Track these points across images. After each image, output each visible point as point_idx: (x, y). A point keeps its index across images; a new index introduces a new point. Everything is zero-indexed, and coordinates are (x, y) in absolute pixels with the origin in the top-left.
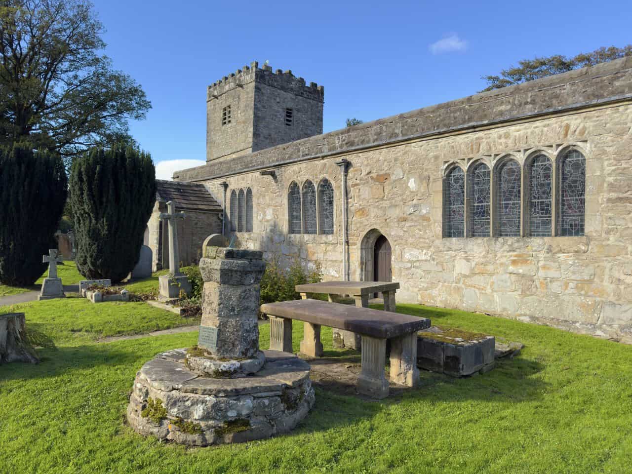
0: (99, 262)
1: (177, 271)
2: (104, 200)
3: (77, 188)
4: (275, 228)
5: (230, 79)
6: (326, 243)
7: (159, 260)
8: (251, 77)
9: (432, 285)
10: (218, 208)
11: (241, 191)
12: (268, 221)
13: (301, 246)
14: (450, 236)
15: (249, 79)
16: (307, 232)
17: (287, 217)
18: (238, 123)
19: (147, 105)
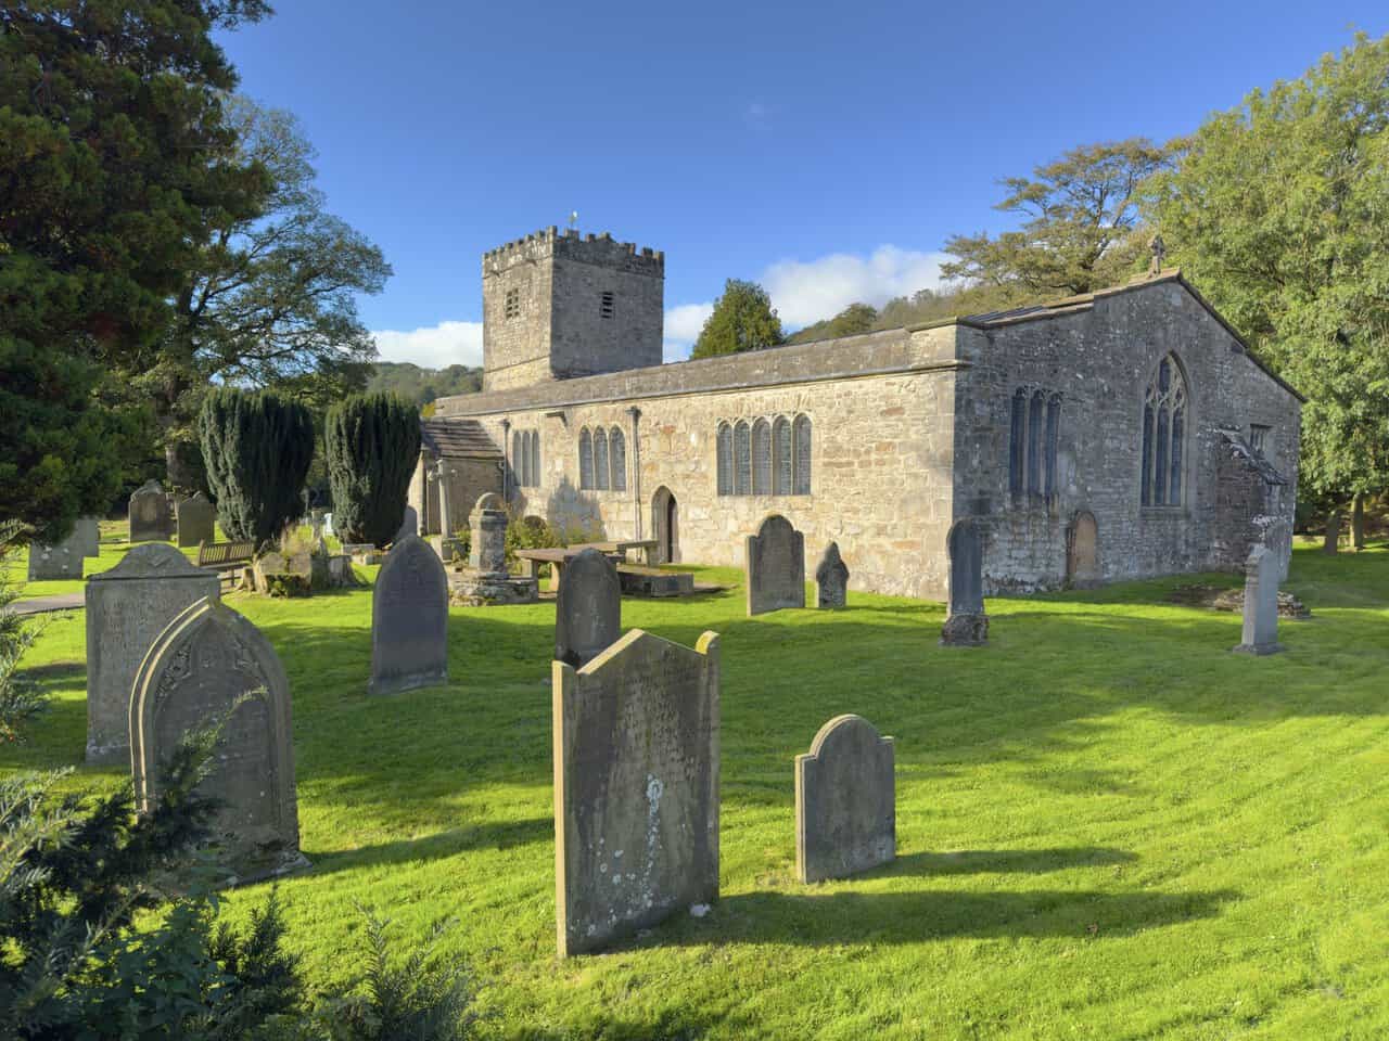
0: (361, 525)
1: (450, 535)
2: (366, 455)
3: (335, 442)
4: (565, 484)
5: (517, 249)
6: (619, 501)
7: (424, 523)
8: (548, 249)
9: (711, 544)
10: (498, 455)
11: (526, 433)
12: (557, 474)
13: (594, 505)
14: (724, 494)
15: (544, 251)
16: (599, 488)
17: (578, 470)
18: (529, 318)
19: (387, 271)
